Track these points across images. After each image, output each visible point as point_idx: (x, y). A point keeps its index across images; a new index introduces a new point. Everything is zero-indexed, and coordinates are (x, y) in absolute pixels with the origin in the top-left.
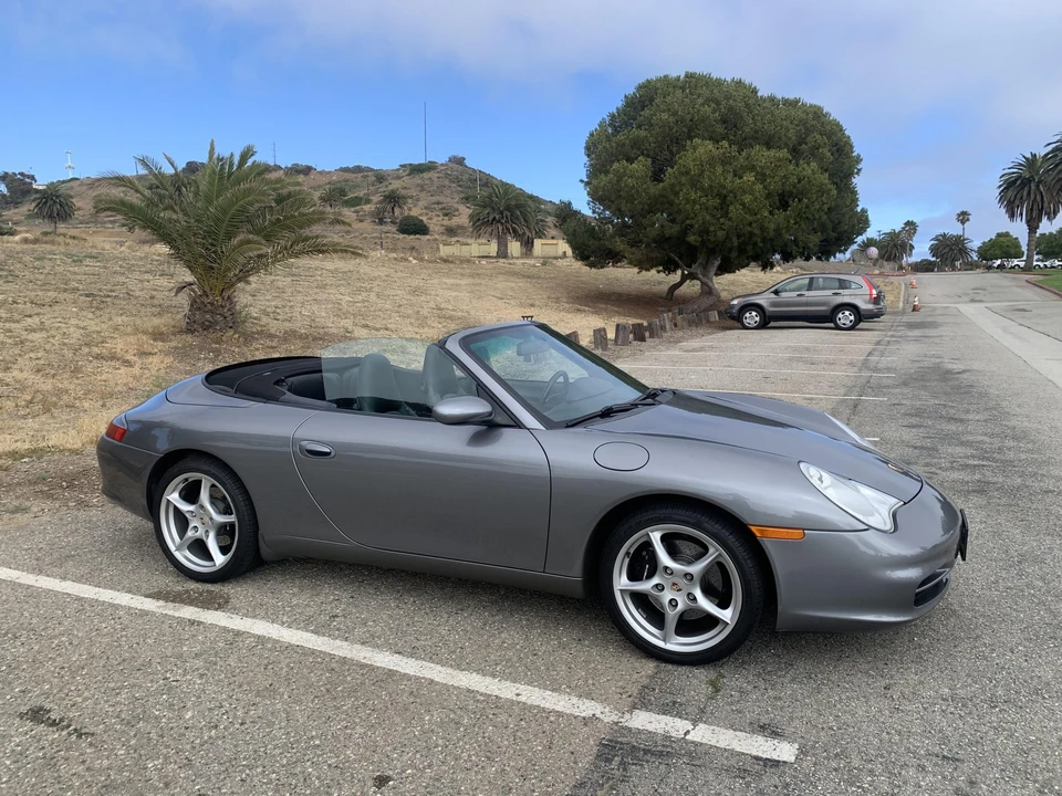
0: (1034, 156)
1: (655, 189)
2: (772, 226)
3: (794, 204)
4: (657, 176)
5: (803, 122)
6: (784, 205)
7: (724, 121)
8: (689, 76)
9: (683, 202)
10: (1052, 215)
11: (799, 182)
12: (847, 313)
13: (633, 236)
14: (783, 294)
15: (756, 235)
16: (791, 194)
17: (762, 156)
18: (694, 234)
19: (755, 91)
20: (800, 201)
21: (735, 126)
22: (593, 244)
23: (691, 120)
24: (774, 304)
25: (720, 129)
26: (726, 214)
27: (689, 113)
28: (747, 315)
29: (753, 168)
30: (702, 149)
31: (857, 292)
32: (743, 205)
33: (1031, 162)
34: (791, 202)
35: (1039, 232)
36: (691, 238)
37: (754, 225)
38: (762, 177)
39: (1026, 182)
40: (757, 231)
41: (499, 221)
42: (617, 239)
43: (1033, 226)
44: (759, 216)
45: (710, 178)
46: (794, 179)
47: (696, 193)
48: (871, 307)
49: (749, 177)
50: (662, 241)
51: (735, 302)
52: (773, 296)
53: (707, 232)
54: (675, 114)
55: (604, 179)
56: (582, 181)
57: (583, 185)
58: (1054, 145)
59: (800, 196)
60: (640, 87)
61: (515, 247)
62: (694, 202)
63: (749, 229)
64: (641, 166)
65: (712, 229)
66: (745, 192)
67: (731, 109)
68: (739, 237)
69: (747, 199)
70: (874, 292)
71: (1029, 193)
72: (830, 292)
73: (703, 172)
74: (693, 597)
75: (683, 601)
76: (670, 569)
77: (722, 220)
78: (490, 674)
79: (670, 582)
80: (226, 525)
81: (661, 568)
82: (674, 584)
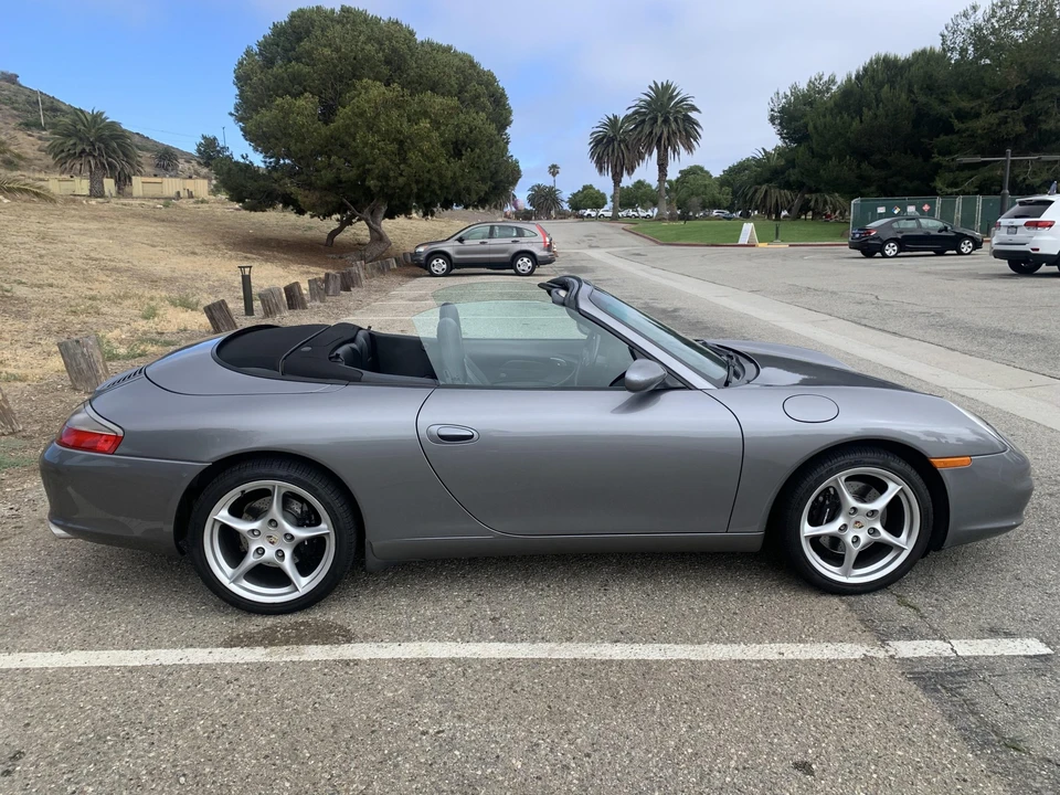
0: (615, 117)
1: (325, 130)
2: (450, 174)
3: (467, 153)
4: (328, 113)
5: (460, 70)
6: (458, 155)
7: (388, 62)
8: (346, 10)
9: (361, 146)
10: (631, 170)
11: (471, 132)
12: (525, 260)
13: (303, 177)
14: (466, 242)
15: (434, 182)
16: (464, 143)
17: (437, 102)
18: (373, 179)
19: (412, 33)
20: (472, 151)
21: (399, 68)
22: (251, 185)
23: (355, 59)
24: (459, 253)
25: (385, 70)
26: (404, 160)
27: (352, 51)
28: (435, 262)
29: (425, 114)
30: (374, 91)
31: (533, 239)
32: (422, 151)
33: (613, 122)
34: (464, 152)
35: (621, 185)
36: (371, 183)
37: (433, 172)
38: (436, 124)
39: (611, 140)
40: (435, 179)
41: (90, 154)
42: (287, 180)
43: (617, 179)
44: (436, 164)
45: (387, 123)
46: (465, 129)
47: (373, 136)
48: (545, 253)
49: (425, 124)
50: (336, 185)
51: (421, 249)
52: (457, 243)
53: (387, 178)
54: (338, 50)
55: (266, 116)
56: (231, 114)
57: (233, 118)
58: (633, 109)
59: (473, 145)
60: (293, 16)
61: (109, 184)
62: (373, 146)
63: (428, 176)
64: (307, 103)
65: (392, 174)
66: (422, 139)
67: (394, 50)
68: (417, 182)
69: (426, 146)
70: (548, 240)
71: (613, 151)
72: (509, 240)
73: (378, 114)
74: (873, 531)
75: (864, 537)
76: (854, 509)
77: (402, 166)
78: (728, 641)
79: (853, 521)
80: (310, 539)
81: (846, 510)
82: (856, 522)
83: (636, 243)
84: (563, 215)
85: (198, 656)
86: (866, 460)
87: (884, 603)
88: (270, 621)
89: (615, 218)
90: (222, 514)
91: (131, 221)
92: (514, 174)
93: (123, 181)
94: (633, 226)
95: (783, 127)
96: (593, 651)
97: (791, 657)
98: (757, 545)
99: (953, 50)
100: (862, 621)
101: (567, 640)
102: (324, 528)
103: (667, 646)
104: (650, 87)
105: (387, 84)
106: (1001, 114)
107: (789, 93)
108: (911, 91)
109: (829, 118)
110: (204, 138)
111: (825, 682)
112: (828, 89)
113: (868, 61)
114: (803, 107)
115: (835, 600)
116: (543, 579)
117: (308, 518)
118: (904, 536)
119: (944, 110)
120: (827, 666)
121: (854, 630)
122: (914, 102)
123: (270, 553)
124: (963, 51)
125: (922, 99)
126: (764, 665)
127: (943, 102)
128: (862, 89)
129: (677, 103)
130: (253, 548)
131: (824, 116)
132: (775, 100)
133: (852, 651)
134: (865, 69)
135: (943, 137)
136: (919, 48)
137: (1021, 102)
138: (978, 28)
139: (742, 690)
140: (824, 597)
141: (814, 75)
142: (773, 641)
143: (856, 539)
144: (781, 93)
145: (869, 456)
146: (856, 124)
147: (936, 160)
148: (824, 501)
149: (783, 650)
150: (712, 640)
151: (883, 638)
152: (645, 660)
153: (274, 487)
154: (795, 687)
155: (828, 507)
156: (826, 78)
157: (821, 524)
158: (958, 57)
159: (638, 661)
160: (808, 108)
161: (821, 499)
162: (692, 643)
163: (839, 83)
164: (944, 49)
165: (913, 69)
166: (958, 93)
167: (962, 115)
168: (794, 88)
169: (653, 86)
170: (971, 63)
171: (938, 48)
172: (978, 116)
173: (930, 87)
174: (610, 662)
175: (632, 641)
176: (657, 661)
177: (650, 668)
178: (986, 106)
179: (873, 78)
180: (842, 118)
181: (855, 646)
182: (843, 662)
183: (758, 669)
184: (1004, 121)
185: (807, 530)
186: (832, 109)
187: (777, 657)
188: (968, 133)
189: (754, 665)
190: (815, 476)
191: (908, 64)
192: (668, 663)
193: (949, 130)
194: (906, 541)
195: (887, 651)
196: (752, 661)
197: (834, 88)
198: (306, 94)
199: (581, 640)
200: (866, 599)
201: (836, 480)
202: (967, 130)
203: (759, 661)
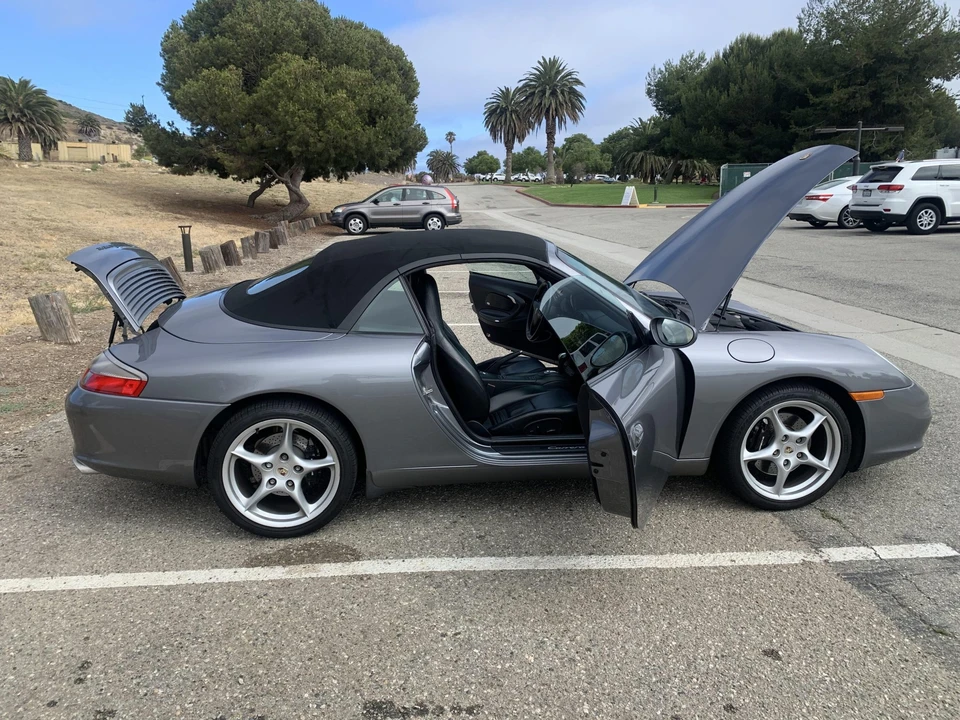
0: (507, 89)
1: (248, 100)
2: (365, 140)
3: (380, 122)
4: (250, 83)
5: (372, 46)
6: (373, 122)
7: (305, 37)
9: (282, 114)
10: (521, 138)
11: (384, 102)
12: (435, 219)
13: (229, 144)
14: (381, 204)
15: (351, 148)
16: (377, 112)
17: (351, 75)
18: (294, 144)
19: (326, 11)
20: (385, 119)
21: (316, 44)
22: (179, 150)
23: (275, 34)
24: (375, 213)
25: (303, 45)
26: (323, 127)
27: (272, 26)
28: (352, 222)
29: (342, 85)
30: (293, 64)
31: (442, 202)
32: (339, 119)
33: (505, 94)
34: (377, 120)
35: (513, 151)
36: (293, 148)
37: (350, 138)
38: (352, 95)
39: (504, 111)
40: (351, 144)
41: (18, 120)
42: (214, 146)
43: (509, 146)
44: (353, 131)
45: (306, 92)
46: (378, 99)
47: (294, 105)
48: (453, 214)
49: (342, 94)
50: (260, 151)
51: (340, 210)
52: (373, 205)
53: (307, 144)
54: (259, 25)
55: (192, 86)
56: (158, 84)
57: (159, 88)
58: (524, 82)
59: (385, 114)
62: (293, 114)
63: (345, 141)
64: (232, 75)
65: (312, 140)
66: (339, 108)
67: (311, 27)
68: (335, 148)
69: (343, 114)
70: (455, 202)
71: (506, 120)
72: (420, 202)
73: (298, 85)
74: (801, 455)
75: (794, 460)
76: (786, 436)
77: (321, 133)
78: (686, 551)
79: (785, 447)
80: (317, 471)
81: (779, 437)
82: (788, 448)
83: (529, 205)
84: (459, 179)
85: (225, 575)
86: (797, 394)
87: (810, 517)
88: (282, 544)
89: (507, 182)
90: (239, 450)
91: (65, 184)
92: (421, 141)
93: (49, 146)
94: (525, 189)
95: (659, 100)
96: (573, 563)
97: (742, 563)
98: (703, 470)
99: (808, 31)
100: (795, 532)
101: (548, 554)
102: (330, 460)
103: (635, 557)
104: (539, 62)
105: (306, 57)
106: (851, 89)
107: (663, 69)
108: (771, 68)
109: (699, 91)
110: (132, 106)
111: (775, 583)
112: (698, 66)
113: (734, 41)
114: (676, 82)
115: (769, 515)
116: (514, 502)
117: (316, 451)
118: (826, 459)
119: (800, 85)
120: (773, 570)
121: (790, 539)
122: (774, 78)
123: (281, 483)
124: (817, 32)
125: (781, 75)
126: (721, 570)
127: (800, 78)
128: (729, 66)
129: (563, 77)
130: (266, 479)
131: (695, 90)
132: (652, 75)
133: (792, 557)
134: (732, 48)
135: (799, 110)
136: (778, 30)
137: (867, 79)
138: (830, 13)
139: (707, 592)
140: (758, 513)
141: (685, 53)
142: (723, 550)
143: (787, 462)
144: (657, 69)
145: (799, 390)
146: (724, 98)
147: (793, 130)
148: (760, 430)
149: (734, 558)
150: (672, 551)
151: (816, 546)
152: (619, 570)
153: (286, 424)
154: (751, 588)
155: (764, 436)
156: (696, 56)
157: (757, 450)
158: (812, 37)
159: (613, 570)
160: (680, 82)
161: (757, 428)
162: (656, 554)
163: (708, 60)
164: (800, 31)
165: (773, 48)
166: (813, 70)
167: (817, 90)
168: (668, 65)
169: (542, 61)
170: (824, 43)
171: (795, 29)
172: (830, 91)
173: (789, 64)
174: (589, 572)
175: (603, 553)
176: (629, 570)
177: (625, 576)
178: (837, 82)
179: (738, 56)
180: (711, 91)
181: (794, 554)
182: (787, 567)
183: (716, 574)
184: (853, 96)
185: (746, 455)
186: (702, 84)
187: (730, 564)
188: (822, 106)
189: (712, 571)
190: (754, 408)
191: (769, 44)
192: (639, 571)
193: (804, 102)
194: (828, 464)
195: (821, 557)
196: (710, 568)
197: (704, 65)
198: (231, 66)
199: (560, 553)
200: (795, 514)
201: (771, 412)
202: (821, 103)
203: (716, 568)
